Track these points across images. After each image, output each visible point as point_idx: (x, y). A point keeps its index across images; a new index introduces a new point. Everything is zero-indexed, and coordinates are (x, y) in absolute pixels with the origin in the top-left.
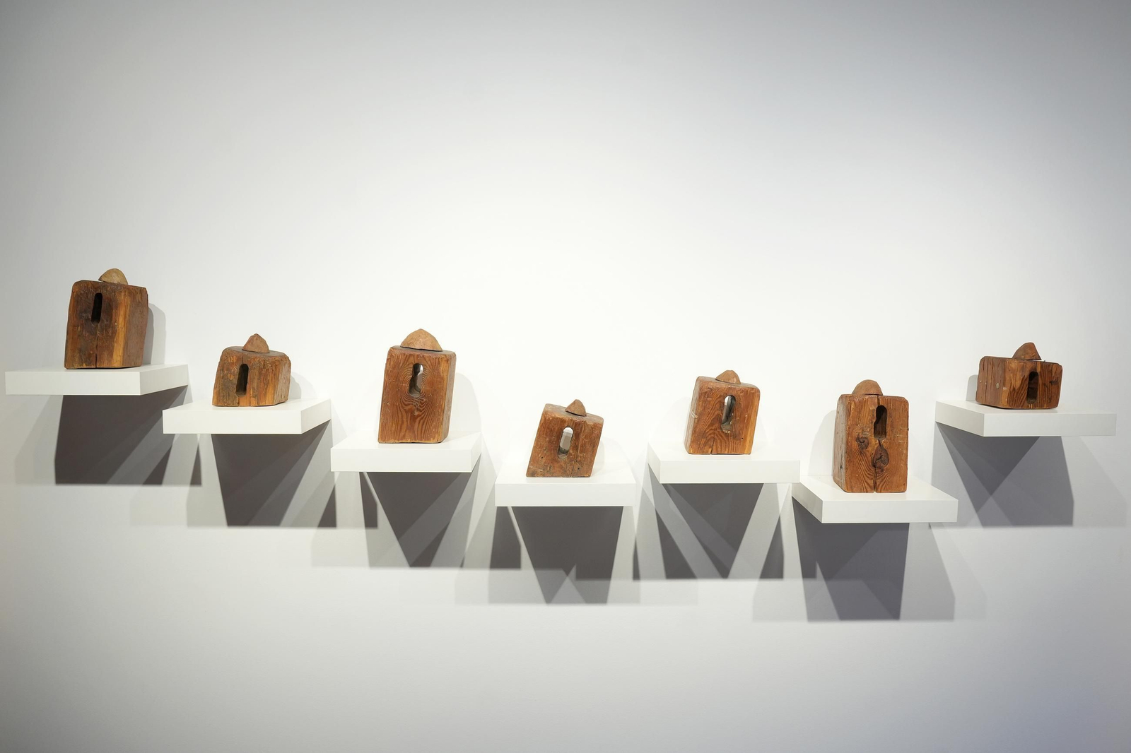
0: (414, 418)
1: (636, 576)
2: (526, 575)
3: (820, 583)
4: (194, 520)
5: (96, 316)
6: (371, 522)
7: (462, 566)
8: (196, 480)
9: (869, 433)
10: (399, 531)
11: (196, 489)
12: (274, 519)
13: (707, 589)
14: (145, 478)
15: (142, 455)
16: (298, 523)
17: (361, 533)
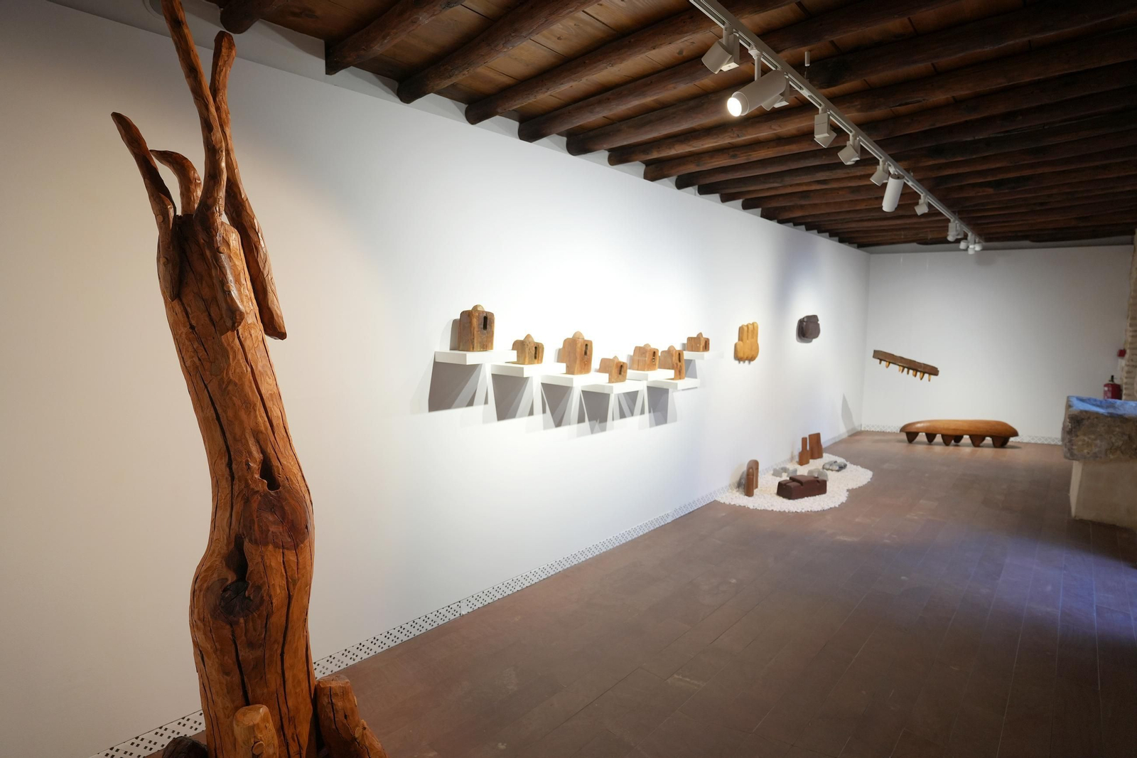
0: (585, 365)
1: (613, 420)
2: (587, 424)
3: (652, 414)
4: (485, 421)
5: (485, 327)
6: (544, 411)
7: (570, 424)
8: (486, 402)
9: (678, 362)
10: (553, 413)
11: (486, 406)
12: (513, 416)
13: (629, 420)
14: (466, 404)
15: (465, 394)
16: (521, 416)
17: (541, 416)
